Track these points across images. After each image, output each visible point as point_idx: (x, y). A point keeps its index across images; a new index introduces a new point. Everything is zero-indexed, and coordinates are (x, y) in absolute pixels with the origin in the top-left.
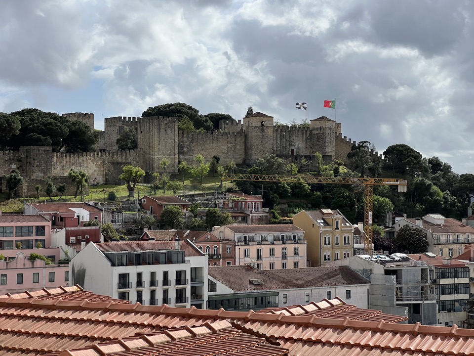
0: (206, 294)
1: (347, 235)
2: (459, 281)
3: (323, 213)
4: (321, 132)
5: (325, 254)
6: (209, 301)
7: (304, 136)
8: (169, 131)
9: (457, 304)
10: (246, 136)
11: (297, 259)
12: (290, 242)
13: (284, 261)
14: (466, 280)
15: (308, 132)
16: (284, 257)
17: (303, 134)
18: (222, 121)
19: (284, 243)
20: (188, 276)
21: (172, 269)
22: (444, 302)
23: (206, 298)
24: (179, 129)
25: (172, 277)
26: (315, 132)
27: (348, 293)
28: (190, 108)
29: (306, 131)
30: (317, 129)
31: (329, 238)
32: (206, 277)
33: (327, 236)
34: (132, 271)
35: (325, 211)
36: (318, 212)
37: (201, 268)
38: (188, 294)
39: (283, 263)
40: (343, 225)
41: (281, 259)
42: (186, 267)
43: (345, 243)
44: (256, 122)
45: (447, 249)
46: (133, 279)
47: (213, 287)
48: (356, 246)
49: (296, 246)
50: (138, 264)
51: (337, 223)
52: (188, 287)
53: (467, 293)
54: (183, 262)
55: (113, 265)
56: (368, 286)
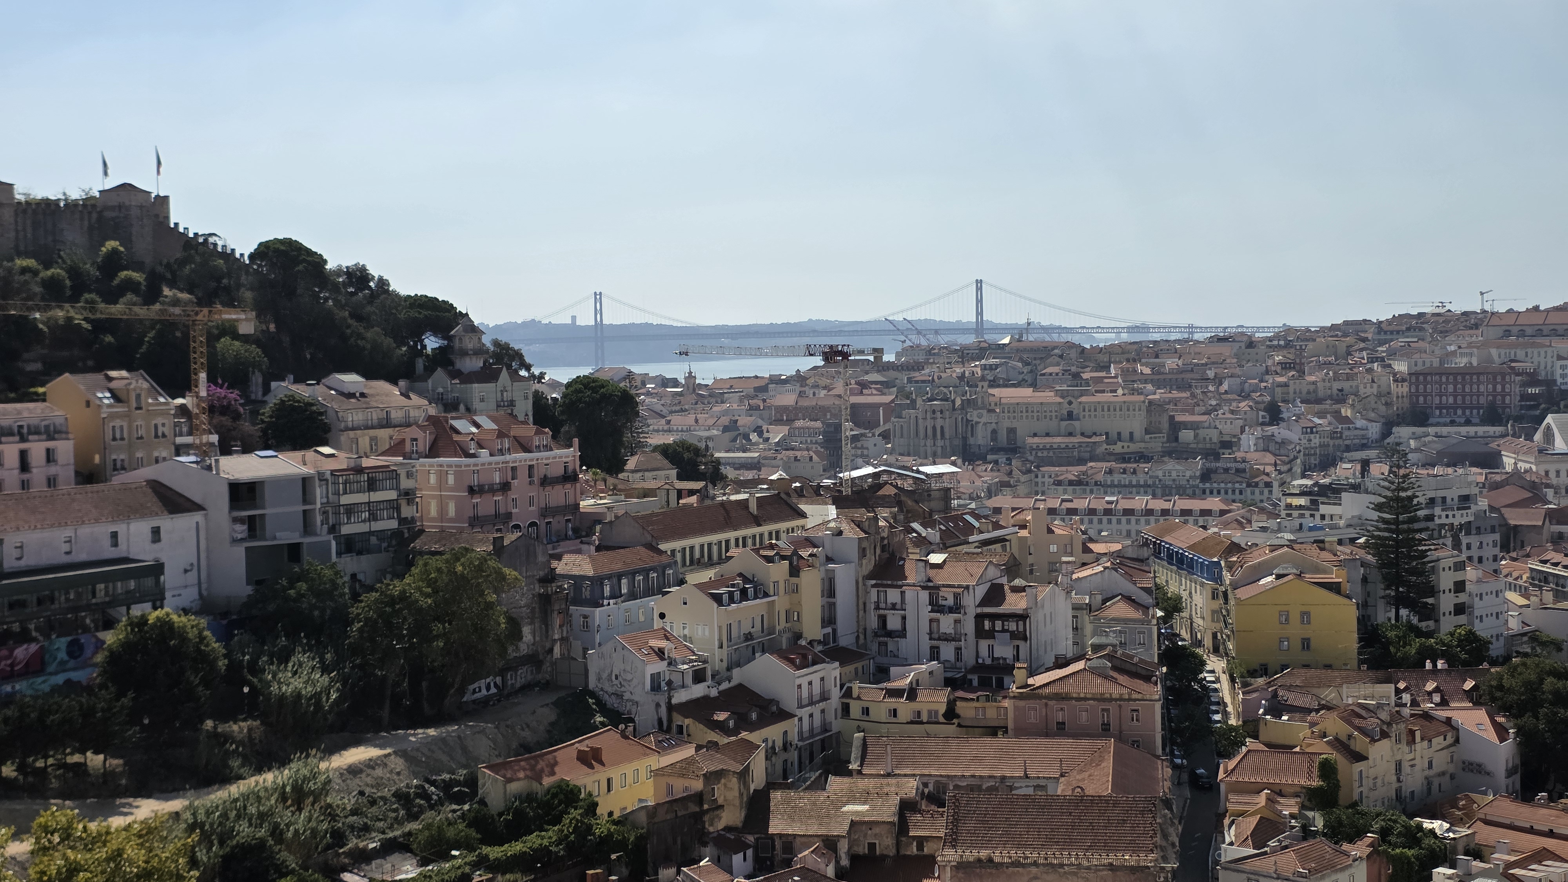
1: (159, 421)
2: (377, 496)
3: (110, 379)
4: (122, 215)
5: (114, 457)
7: (86, 223)
9: (374, 540)
11: (53, 470)
12: (36, 437)
13: (26, 476)
14: (392, 495)
15: (94, 216)
16: (24, 466)
17: (82, 219)
19: (23, 439)
22: (348, 537)
26: (108, 215)
27: (156, 533)
29: (90, 213)
30: (112, 208)
31: (122, 427)
33: (118, 423)
35: (113, 374)
36: (100, 377)
39: (23, 481)
40: (150, 401)
41: (16, 472)
43: (156, 436)
45: (367, 439)
48: (179, 440)
49: (51, 444)
51: (138, 397)
53: (394, 518)
56: (197, 517)
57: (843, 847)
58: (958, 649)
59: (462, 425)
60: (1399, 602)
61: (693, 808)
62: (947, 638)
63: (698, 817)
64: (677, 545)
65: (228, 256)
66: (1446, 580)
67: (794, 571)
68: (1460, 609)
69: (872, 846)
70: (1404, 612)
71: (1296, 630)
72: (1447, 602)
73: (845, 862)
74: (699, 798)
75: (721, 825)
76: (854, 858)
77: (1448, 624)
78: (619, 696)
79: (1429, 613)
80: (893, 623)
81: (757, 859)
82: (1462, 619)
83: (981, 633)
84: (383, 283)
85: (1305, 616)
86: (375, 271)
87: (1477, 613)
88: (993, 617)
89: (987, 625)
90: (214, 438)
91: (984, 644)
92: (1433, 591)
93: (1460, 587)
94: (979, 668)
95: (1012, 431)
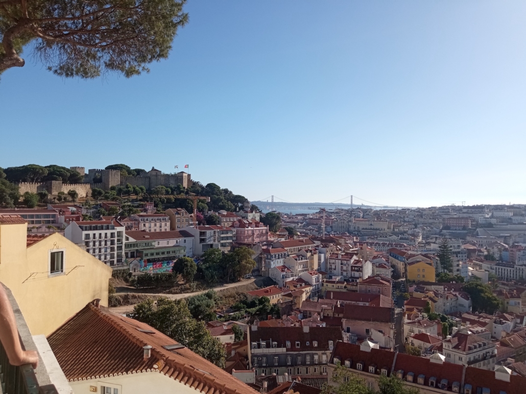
0: (124, 241)
1: (187, 218)
2: (228, 235)
3: (177, 210)
4: (181, 178)
5: (178, 225)
6: (125, 245)
7: (175, 179)
8: (116, 176)
9: (227, 244)
10: (150, 178)
11: (166, 227)
12: (163, 221)
14: (231, 235)
16: (161, 227)
18: (140, 172)
19: (161, 222)
20: (116, 235)
21: (109, 232)
22: (222, 243)
23: (124, 243)
24: (121, 175)
25: (109, 235)
26: (179, 178)
27: (185, 240)
28: (127, 166)
29: (175, 177)
30: (180, 176)
32: (124, 235)
33: (178, 219)
34: (91, 233)
35: (179, 209)
36: (175, 209)
37: (122, 232)
38: (116, 242)
39: (160, 229)
40: (185, 214)
41: (159, 227)
42: (115, 231)
43: (186, 222)
44: (154, 173)
46: (91, 236)
47: (127, 239)
48: (190, 223)
49: (166, 223)
50: (94, 230)
51: (183, 214)
52: (116, 239)
53: (231, 240)
54: (114, 229)
55: (83, 230)
56: (193, 238)
57: (322, 314)
58: (347, 273)
59: (245, 222)
60: (444, 268)
61: (290, 304)
62: (345, 271)
63: (291, 306)
64: (288, 248)
65: (201, 187)
66: (455, 264)
67: (312, 255)
68: (458, 270)
69: (328, 314)
70: (445, 270)
71: (421, 273)
72: (455, 269)
73: (322, 317)
74: (292, 302)
75: (296, 308)
76: (324, 317)
77: (455, 273)
78: (275, 279)
79: (451, 271)
80: (333, 267)
81: (303, 315)
82: (458, 272)
83: (352, 270)
84: (231, 192)
85: (423, 270)
86: (229, 190)
87: (462, 271)
88: (355, 267)
89: (354, 268)
90: (197, 222)
91: (353, 272)
92: (451, 266)
93: (458, 265)
94: (351, 277)
95: (358, 227)
